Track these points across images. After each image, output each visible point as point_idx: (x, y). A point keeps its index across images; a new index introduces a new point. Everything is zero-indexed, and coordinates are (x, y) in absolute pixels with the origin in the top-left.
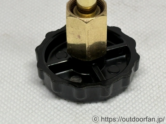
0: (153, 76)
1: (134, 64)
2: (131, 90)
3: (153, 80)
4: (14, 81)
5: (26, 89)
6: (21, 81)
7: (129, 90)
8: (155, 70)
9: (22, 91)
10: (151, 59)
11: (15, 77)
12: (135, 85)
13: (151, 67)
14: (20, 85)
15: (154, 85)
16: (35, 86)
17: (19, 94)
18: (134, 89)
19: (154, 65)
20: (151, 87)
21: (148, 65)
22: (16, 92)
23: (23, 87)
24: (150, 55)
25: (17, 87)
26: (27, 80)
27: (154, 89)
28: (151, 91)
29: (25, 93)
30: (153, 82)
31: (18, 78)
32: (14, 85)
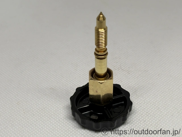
0: (140, 114)
1: (129, 108)
2: (128, 123)
3: (140, 117)
4: (57, 117)
5: (64, 123)
6: (61, 117)
7: (126, 123)
8: (141, 110)
9: (62, 124)
10: (139, 104)
11: (58, 115)
12: (130, 120)
13: (139, 109)
14: (61, 120)
15: (141, 120)
16: (70, 121)
17: (61, 126)
18: (129, 123)
19: (141, 108)
20: (139, 121)
21: (137, 108)
22: (59, 124)
23: (63, 121)
24: (138, 101)
25: (59, 121)
26: (65, 117)
27: (141, 122)
28: (140, 124)
29: (64, 125)
30: (140, 118)
31: (59, 116)
32: (57, 120)
